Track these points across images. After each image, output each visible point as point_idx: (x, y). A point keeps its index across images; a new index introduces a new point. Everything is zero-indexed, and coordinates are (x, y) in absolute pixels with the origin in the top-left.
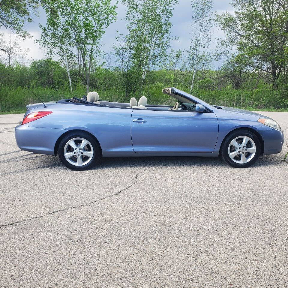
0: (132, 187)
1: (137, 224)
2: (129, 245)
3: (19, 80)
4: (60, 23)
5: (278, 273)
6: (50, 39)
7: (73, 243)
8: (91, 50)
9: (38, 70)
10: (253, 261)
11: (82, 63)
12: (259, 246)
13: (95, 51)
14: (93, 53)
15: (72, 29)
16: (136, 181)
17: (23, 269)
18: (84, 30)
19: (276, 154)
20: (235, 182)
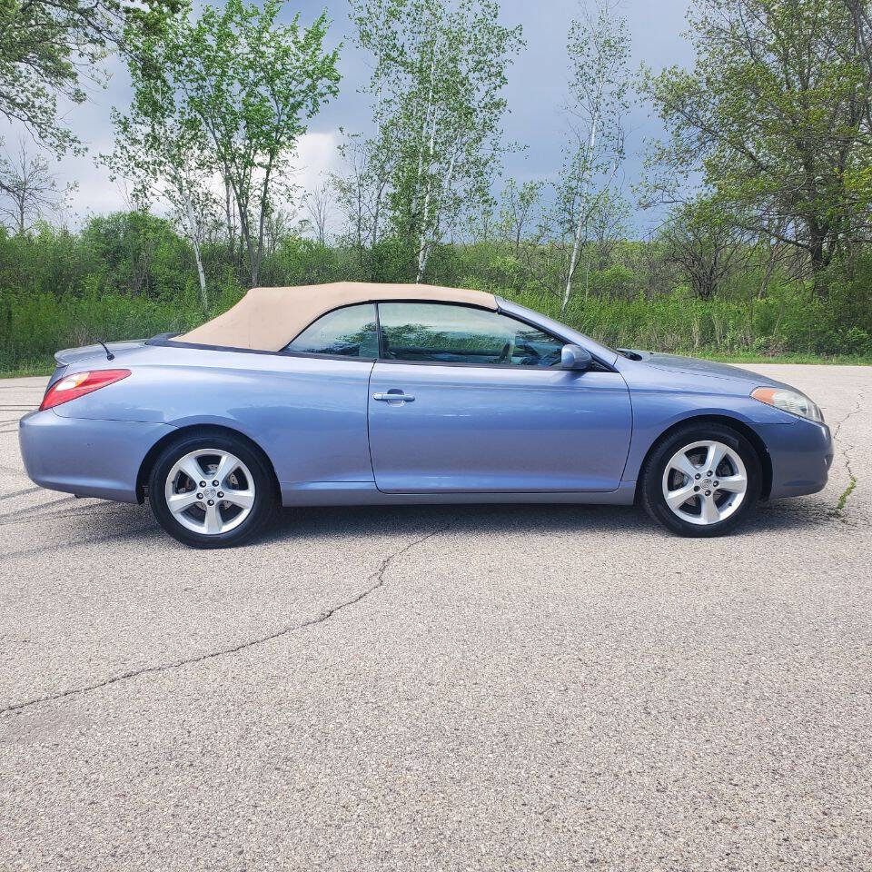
0: (369, 597)
1: (376, 712)
2: (345, 775)
3: (50, 275)
4: (171, 104)
5: (796, 860)
6: (140, 153)
7: (178, 769)
8: (266, 184)
9: (108, 244)
10: (721, 825)
11: (237, 222)
12: (742, 777)
13: (276, 186)
14: (271, 194)
15: (209, 121)
16: (383, 578)
17: (20, 851)
18: (243, 123)
19: (812, 496)
20: (681, 583)
